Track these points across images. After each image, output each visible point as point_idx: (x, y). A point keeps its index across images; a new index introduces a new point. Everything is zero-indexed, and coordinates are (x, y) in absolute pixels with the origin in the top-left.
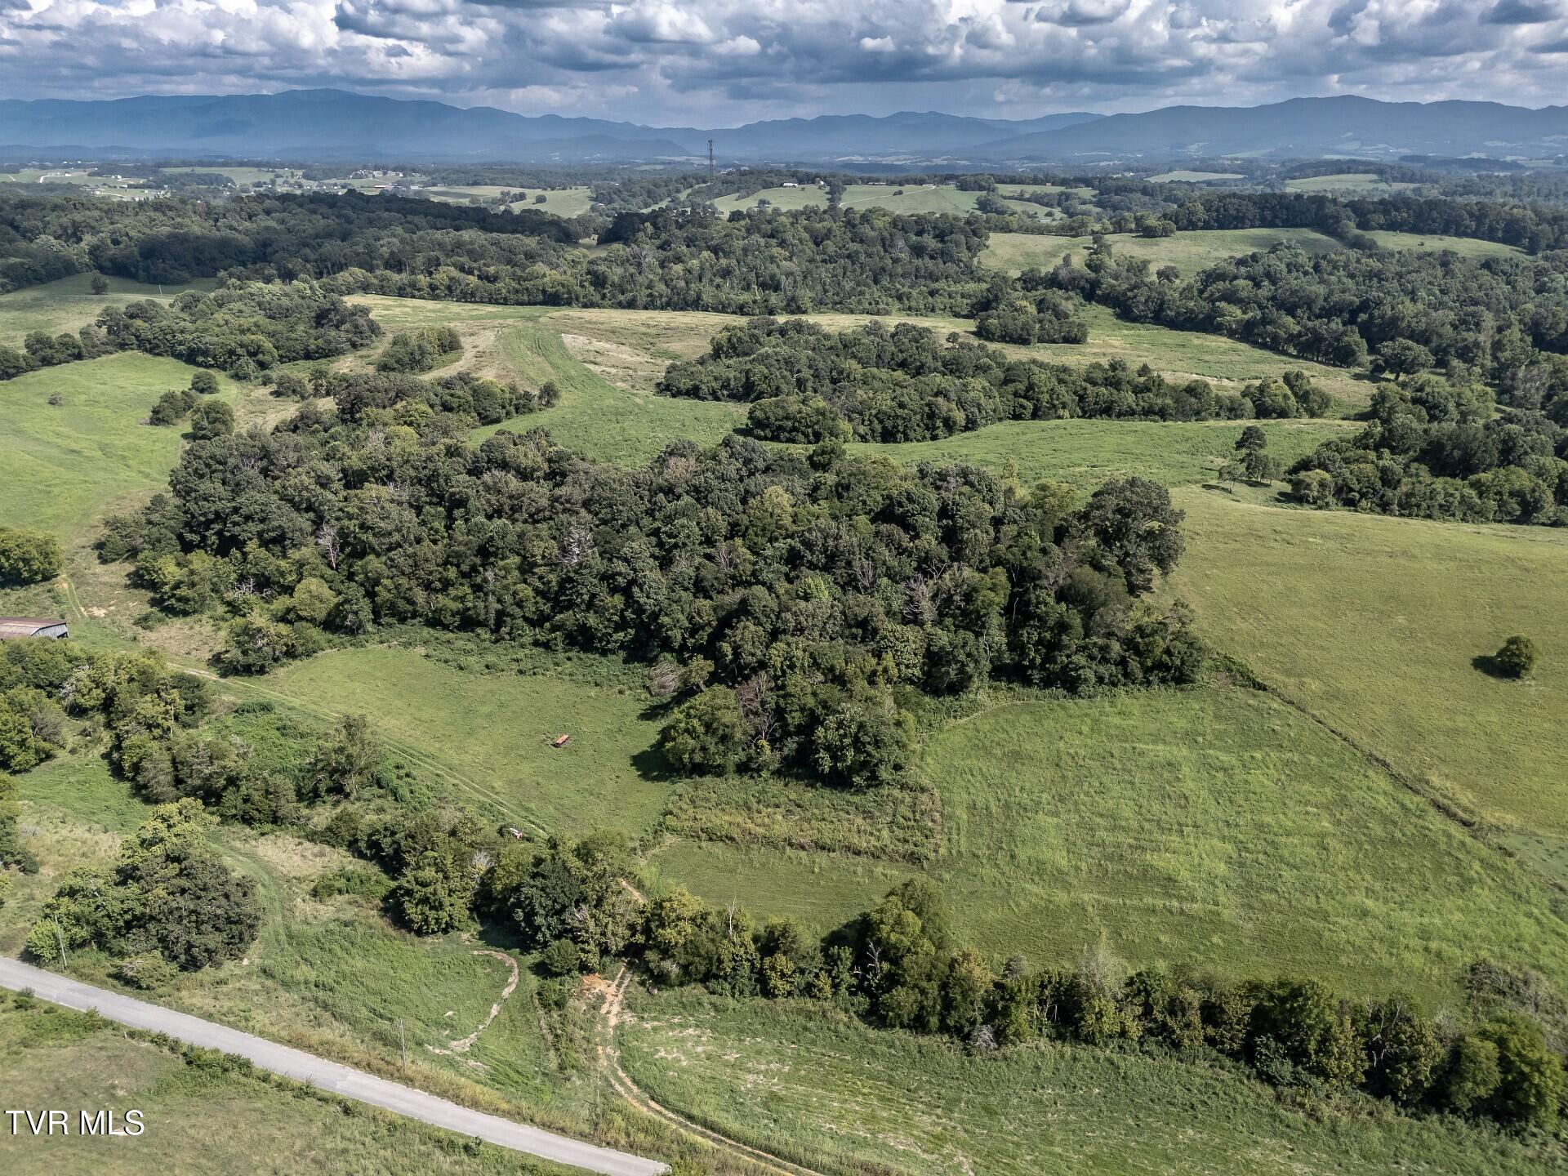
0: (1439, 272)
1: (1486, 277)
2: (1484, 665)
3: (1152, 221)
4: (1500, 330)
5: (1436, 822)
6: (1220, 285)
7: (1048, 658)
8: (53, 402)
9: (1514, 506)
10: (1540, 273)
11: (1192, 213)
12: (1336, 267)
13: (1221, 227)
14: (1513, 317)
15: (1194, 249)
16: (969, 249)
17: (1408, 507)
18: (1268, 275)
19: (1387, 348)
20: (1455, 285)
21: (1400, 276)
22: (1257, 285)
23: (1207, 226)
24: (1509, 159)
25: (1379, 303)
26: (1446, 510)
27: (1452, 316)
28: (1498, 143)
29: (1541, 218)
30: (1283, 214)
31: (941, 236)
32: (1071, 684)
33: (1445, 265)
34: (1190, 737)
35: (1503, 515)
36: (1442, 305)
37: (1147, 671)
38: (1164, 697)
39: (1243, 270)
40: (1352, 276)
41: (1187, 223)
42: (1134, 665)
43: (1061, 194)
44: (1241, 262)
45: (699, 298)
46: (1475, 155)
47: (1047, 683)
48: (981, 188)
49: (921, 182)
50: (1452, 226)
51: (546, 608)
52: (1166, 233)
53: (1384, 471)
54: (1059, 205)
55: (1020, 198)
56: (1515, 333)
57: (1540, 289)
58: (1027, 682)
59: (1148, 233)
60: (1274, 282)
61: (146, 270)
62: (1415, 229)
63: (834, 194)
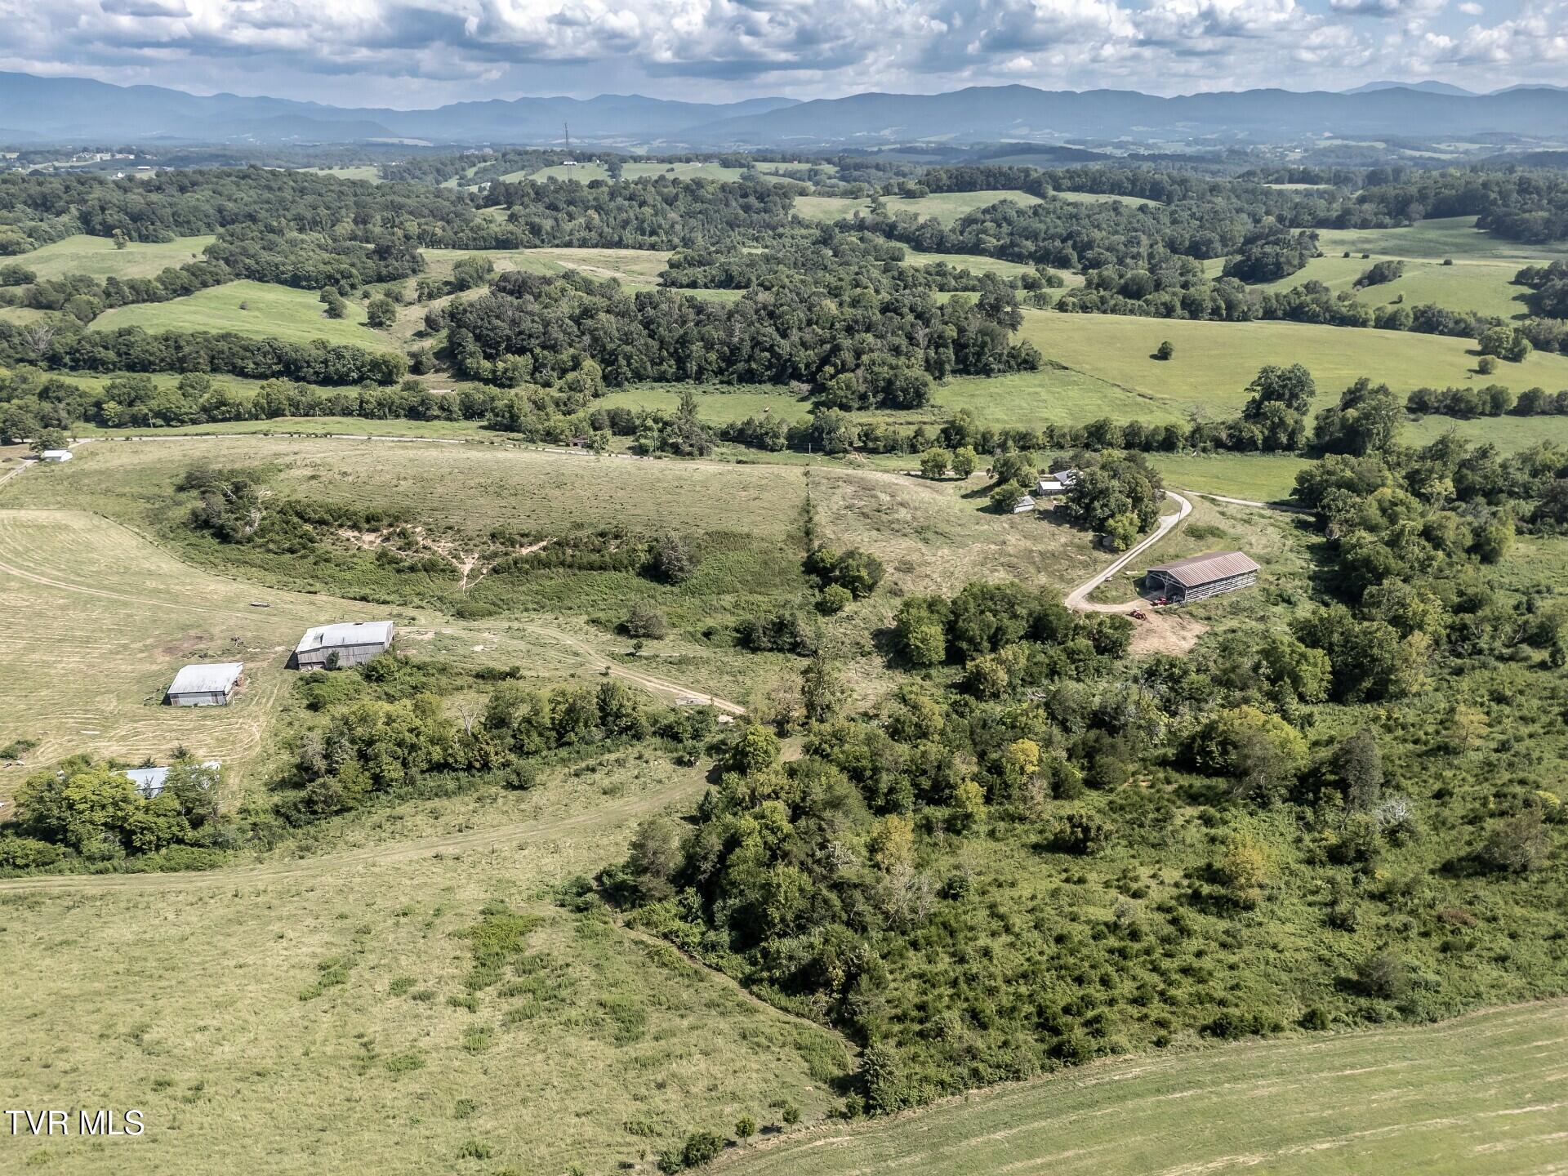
0: (1112, 214)
1: (1141, 216)
2: (1154, 357)
3: (912, 185)
4: (1151, 246)
5: (1140, 399)
6: (974, 227)
7: (979, 360)
8: (242, 308)
9: (1163, 310)
10: (1173, 213)
11: (939, 180)
12: (1048, 212)
13: (960, 191)
14: (1159, 238)
15: (946, 206)
16: (783, 208)
17: (1114, 311)
18: (1005, 219)
19: (1089, 254)
20: (1123, 220)
21: (1089, 217)
22: (999, 226)
23: (950, 190)
24: (1151, 141)
25: (1079, 234)
26: (1132, 312)
27: (1123, 238)
28: (1141, 128)
29: (1173, 181)
30: (1002, 180)
31: (761, 198)
32: (987, 372)
33: (1115, 209)
34: (1040, 386)
35: (1158, 314)
36: (1116, 232)
37: (1019, 365)
38: (1026, 376)
39: (988, 217)
40: (1059, 218)
41: (935, 186)
42: (1013, 363)
43: (810, 170)
44: (985, 211)
45: (621, 239)
46: (1124, 138)
47: (977, 373)
48: (742, 166)
49: (688, 161)
50: (1116, 188)
51: (723, 365)
52: (922, 195)
53: (1102, 297)
54: (810, 179)
55: (776, 174)
56: (1160, 248)
57: (1174, 222)
58: (969, 373)
59: (909, 194)
60: (1010, 223)
61: (138, 230)
62: (1092, 191)
63: (613, 170)
